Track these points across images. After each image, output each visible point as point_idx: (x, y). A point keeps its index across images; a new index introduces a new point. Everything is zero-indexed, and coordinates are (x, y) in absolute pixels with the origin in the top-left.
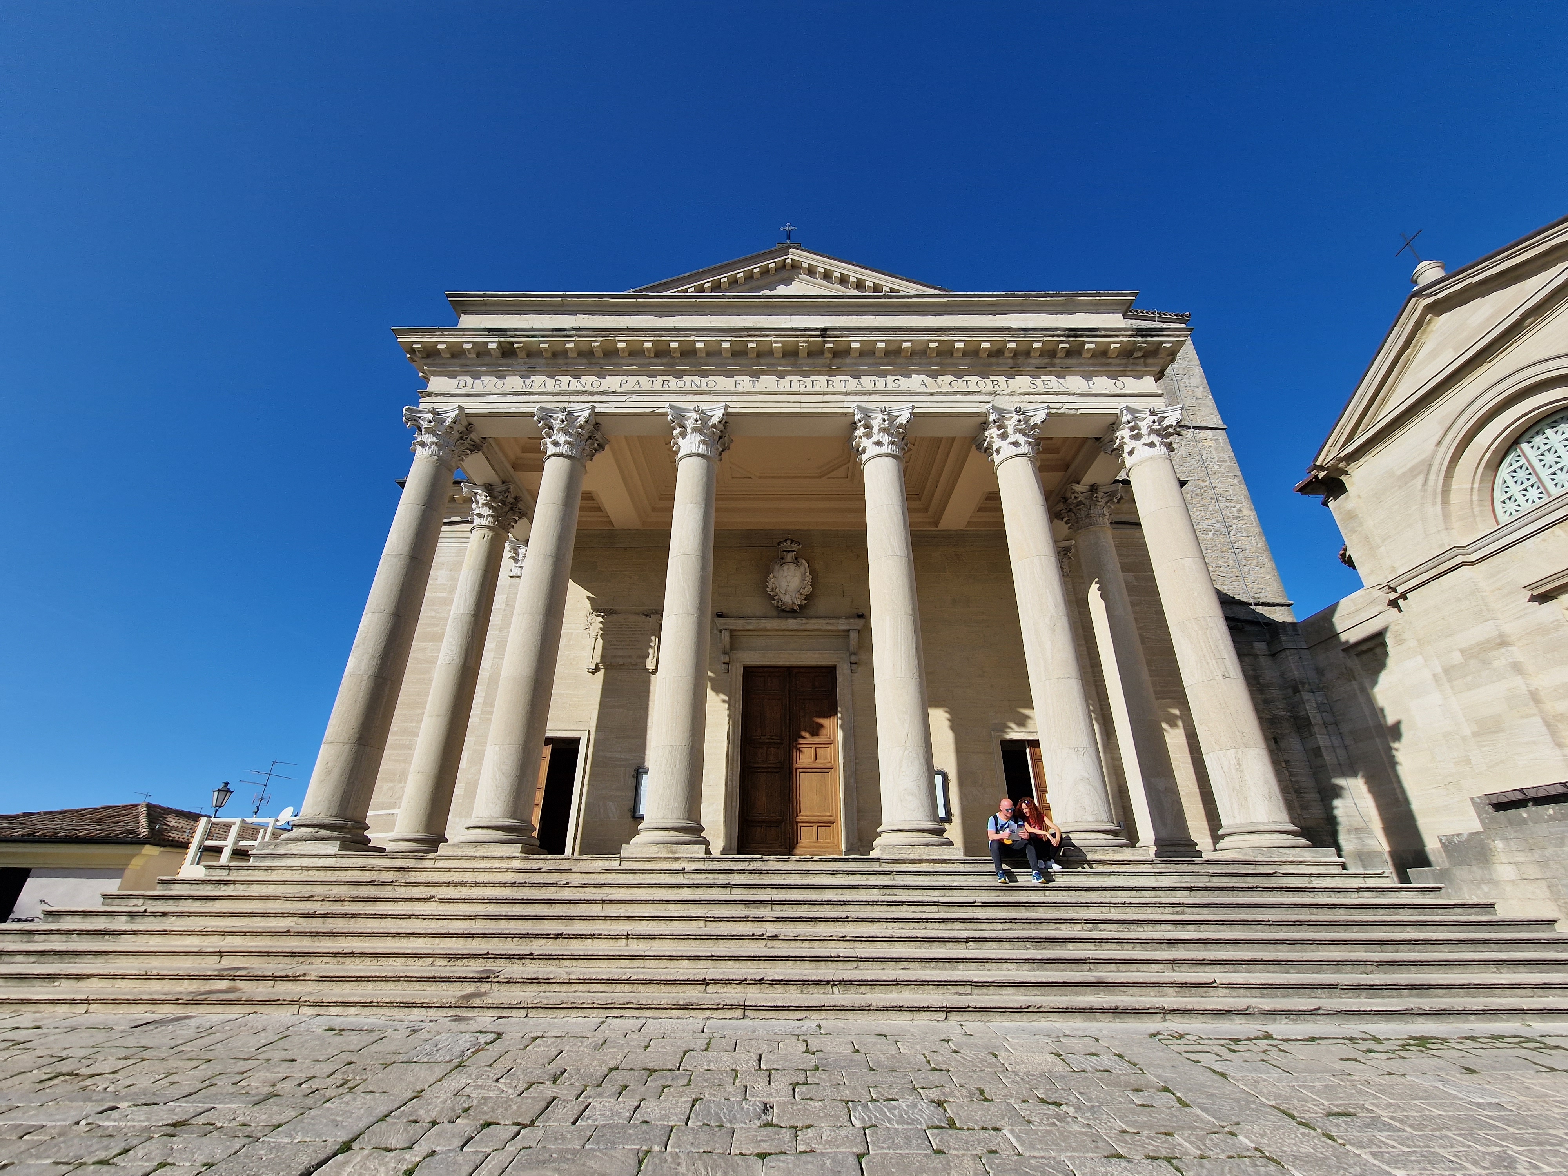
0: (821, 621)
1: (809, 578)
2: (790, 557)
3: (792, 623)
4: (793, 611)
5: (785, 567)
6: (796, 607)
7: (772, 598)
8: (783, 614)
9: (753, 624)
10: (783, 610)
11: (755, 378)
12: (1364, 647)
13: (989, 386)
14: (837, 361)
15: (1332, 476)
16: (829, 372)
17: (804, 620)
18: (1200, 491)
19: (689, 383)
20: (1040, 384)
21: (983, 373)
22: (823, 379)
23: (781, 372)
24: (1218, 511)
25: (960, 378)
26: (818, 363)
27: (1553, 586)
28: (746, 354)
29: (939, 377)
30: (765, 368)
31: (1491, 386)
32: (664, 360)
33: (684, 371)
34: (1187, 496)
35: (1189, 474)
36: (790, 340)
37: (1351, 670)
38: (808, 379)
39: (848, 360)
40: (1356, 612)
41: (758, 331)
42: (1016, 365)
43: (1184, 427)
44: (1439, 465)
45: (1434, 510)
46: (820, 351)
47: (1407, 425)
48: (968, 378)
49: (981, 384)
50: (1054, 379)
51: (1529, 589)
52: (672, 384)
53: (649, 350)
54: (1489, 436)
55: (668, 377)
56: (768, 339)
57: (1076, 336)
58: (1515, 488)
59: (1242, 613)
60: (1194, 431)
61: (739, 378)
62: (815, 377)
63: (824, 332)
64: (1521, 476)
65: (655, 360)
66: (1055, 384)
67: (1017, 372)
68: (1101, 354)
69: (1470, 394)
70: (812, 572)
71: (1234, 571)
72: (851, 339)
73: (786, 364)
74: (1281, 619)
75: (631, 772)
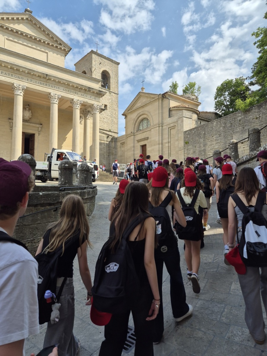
0: (33, 124)
1: (31, 114)
2: (27, 109)
3: (27, 124)
4: (27, 121)
5: (26, 111)
8: (24, 121)
11: (31, 79)
12: (123, 143)
13: (75, 93)
14: (48, 80)
15: (126, 115)
16: (46, 82)
17: (29, 123)
18: (110, 107)
19: (17, 77)
20: (83, 95)
21: (74, 90)
22: (45, 83)
23: (37, 80)
24: (112, 112)
25: (70, 90)
26: (44, 80)
27: (139, 141)
28: (30, 74)
29: (66, 89)
30: (34, 78)
31: (142, 112)
32: (12, 70)
33: (16, 73)
34: (108, 108)
35: (109, 103)
36: (40, 74)
37: (121, 147)
38: (42, 82)
39: (50, 81)
40: (123, 138)
41: (34, 71)
42: (80, 90)
43: (111, 92)
44: (135, 120)
45: (133, 126)
46: (45, 78)
47: (134, 112)
48: (71, 90)
49: (73, 92)
50: (85, 94)
51: (137, 141)
52: (13, 76)
53: (9, 68)
54: (140, 118)
55: (12, 74)
56: (36, 73)
57: (90, 88)
58: (141, 126)
59: (110, 133)
60: (113, 93)
61: (28, 78)
62: (43, 82)
63: (47, 75)
64: (142, 125)
65: (10, 69)
66: (85, 95)
67: (80, 92)
68: (93, 92)
69: (140, 111)
70: (32, 113)
71: (111, 125)
72: (52, 78)
73: (38, 78)
74: (116, 136)
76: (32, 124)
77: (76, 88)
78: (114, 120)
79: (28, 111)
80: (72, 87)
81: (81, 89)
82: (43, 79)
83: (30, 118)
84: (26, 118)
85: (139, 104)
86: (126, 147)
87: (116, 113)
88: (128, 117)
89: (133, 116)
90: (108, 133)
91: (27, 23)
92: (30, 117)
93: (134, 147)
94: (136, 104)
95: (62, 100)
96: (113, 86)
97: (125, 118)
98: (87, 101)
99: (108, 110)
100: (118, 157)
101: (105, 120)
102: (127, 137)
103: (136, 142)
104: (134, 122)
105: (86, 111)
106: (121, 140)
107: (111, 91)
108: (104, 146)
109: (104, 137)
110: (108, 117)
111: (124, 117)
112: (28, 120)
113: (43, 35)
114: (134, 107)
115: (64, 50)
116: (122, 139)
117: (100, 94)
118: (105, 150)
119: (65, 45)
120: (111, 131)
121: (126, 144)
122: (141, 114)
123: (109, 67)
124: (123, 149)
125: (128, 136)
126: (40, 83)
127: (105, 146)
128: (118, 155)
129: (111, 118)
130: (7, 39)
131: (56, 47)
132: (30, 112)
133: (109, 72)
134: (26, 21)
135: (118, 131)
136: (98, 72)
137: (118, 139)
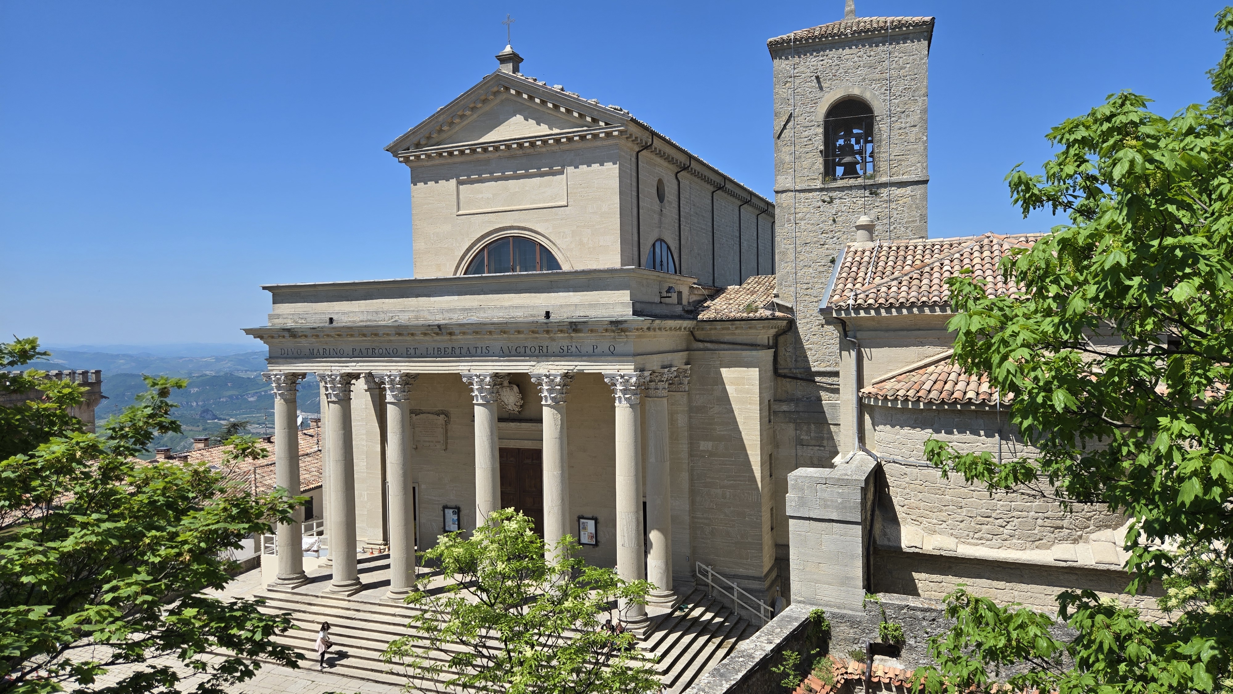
3: (516, 426)
6: (515, 414)
7: (501, 407)
10: (510, 414)
13: (537, 351)
14: (453, 337)
19: (384, 351)
20: (565, 349)
21: (533, 341)
23: (428, 342)
25: (522, 345)
29: (510, 345)
30: (419, 340)
36: (424, 331)
39: (459, 337)
41: (407, 327)
42: (550, 337)
43: (883, 185)
48: (526, 345)
49: (533, 349)
50: (574, 344)
52: (377, 351)
53: (359, 336)
60: (892, 189)
61: (408, 346)
63: (439, 327)
66: (574, 349)
73: (428, 339)
75: (441, 507)
76: (524, 424)
79: (508, 389)
80: (522, 335)
83: (521, 406)
84: (510, 407)
92: (518, 404)
96: (895, 151)
98: (578, 368)
107: (882, 179)
112: (519, 414)
119: (607, 119)
123: (864, 72)
126: (436, 350)
131: (584, 138)
132: (516, 388)
136: (804, 122)
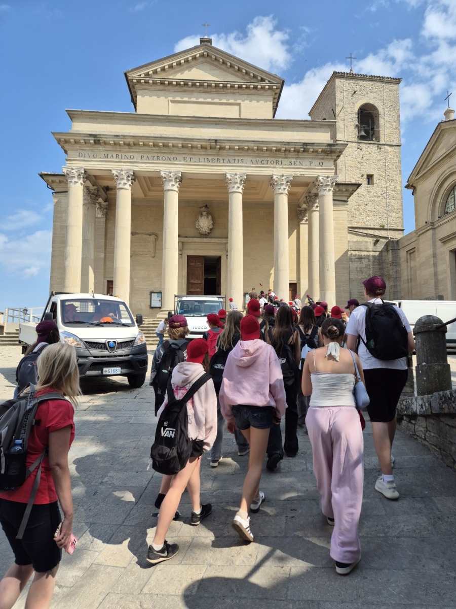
0: (216, 239)
1: (211, 222)
2: (204, 213)
3: (205, 240)
4: (206, 235)
5: (203, 218)
6: (207, 233)
7: (197, 229)
8: (203, 236)
9: (191, 240)
10: (202, 234)
11: (191, 157)
12: (411, 251)
13: (275, 163)
14: (221, 151)
15: (414, 185)
16: (218, 155)
17: (210, 239)
18: (381, 178)
19: (167, 158)
20: (293, 163)
21: (273, 157)
22: (216, 158)
23: (201, 155)
24: (386, 187)
25: (265, 159)
26: (214, 152)
27: (445, 241)
28: (187, 147)
29: (257, 159)
30: (195, 153)
31: (449, 168)
32: (157, 148)
33: (165, 153)
34: (375, 180)
35: (379, 169)
36: (203, 143)
37: (407, 259)
38: (210, 158)
39: (225, 151)
40: (411, 238)
41: (192, 140)
42: (285, 155)
43: (382, 144)
44: (434, 193)
45: (430, 207)
46: (215, 148)
47: (431, 173)
48: (268, 159)
49: (272, 162)
50: (298, 161)
51: (441, 240)
52: (160, 158)
53: (151, 145)
54: (446, 185)
55: (158, 155)
56: (196, 143)
57: (306, 145)
58: (450, 204)
59: (383, 233)
60: (386, 147)
61: (185, 156)
62: (213, 157)
63: (216, 141)
64: (453, 200)
65: (153, 148)
66: (298, 163)
67: (286, 157)
68: (316, 152)
69: (445, 169)
70: (213, 219)
71: (385, 215)
72: (226, 144)
73: (202, 152)
74: (397, 236)
75: (149, 293)
76: (213, 239)
77: (277, 153)
78: (393, 202)
79: (206, 217)
80: (268, 152)
81: (287, 153)
82: (211, 151)
83: (211, 229)
84: (204, 230)
85: (441, 152)
86: (417, 259)
87: (395, 187)
88: (419, 189)
89: (428, 185)
90: (377, 233)
91: (203, 62)
92: (210, 227)
93: (435, 256)
94: (434, 154)
95: (250, 183)
96: (387, 131)
97: (413, 194)
98: (301, 173)
99: (375, 185)
100: (402, 284)
101: (368, 208)
102: (419, 236)
103: (439, 243)
104: (433, 197)
105: (310, 195)
106: (406, 244)
107: (381, 142)
108: (369, 261)
109: (366, 242)
110: (376, 199)
111: (411, 191)
112: (209, 233)
113: (232, 74)
114: (429, 161)
115: (270, 88)
116: (409, 242)
117: (332, 152)
118: (371, 272)
119: (271, 79)
120: (386, 227)
121: (418, 251)
122: (447, 173)
123: (375, 94)
124: (412, 264)
125: (419, 234)
126: (206, 160)
127: (371, 263)
128: (402, 279)
129: (384, 200)
130: (173, 102)
131: (255, 88)
132: (210, 217)
133: (376, 105)
134: (202, 59)
135: (402, 226)
136: (349, 111)
137: (401, 242)
